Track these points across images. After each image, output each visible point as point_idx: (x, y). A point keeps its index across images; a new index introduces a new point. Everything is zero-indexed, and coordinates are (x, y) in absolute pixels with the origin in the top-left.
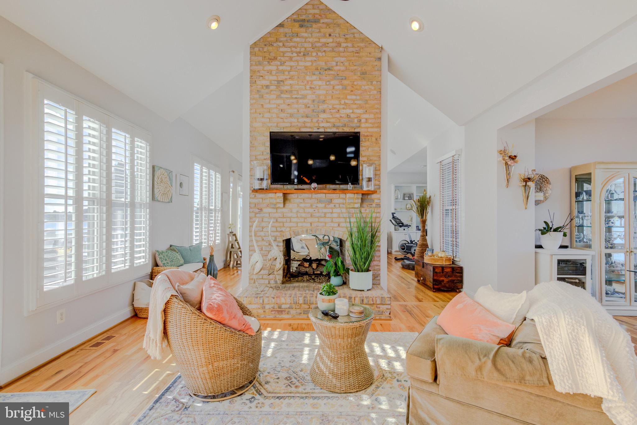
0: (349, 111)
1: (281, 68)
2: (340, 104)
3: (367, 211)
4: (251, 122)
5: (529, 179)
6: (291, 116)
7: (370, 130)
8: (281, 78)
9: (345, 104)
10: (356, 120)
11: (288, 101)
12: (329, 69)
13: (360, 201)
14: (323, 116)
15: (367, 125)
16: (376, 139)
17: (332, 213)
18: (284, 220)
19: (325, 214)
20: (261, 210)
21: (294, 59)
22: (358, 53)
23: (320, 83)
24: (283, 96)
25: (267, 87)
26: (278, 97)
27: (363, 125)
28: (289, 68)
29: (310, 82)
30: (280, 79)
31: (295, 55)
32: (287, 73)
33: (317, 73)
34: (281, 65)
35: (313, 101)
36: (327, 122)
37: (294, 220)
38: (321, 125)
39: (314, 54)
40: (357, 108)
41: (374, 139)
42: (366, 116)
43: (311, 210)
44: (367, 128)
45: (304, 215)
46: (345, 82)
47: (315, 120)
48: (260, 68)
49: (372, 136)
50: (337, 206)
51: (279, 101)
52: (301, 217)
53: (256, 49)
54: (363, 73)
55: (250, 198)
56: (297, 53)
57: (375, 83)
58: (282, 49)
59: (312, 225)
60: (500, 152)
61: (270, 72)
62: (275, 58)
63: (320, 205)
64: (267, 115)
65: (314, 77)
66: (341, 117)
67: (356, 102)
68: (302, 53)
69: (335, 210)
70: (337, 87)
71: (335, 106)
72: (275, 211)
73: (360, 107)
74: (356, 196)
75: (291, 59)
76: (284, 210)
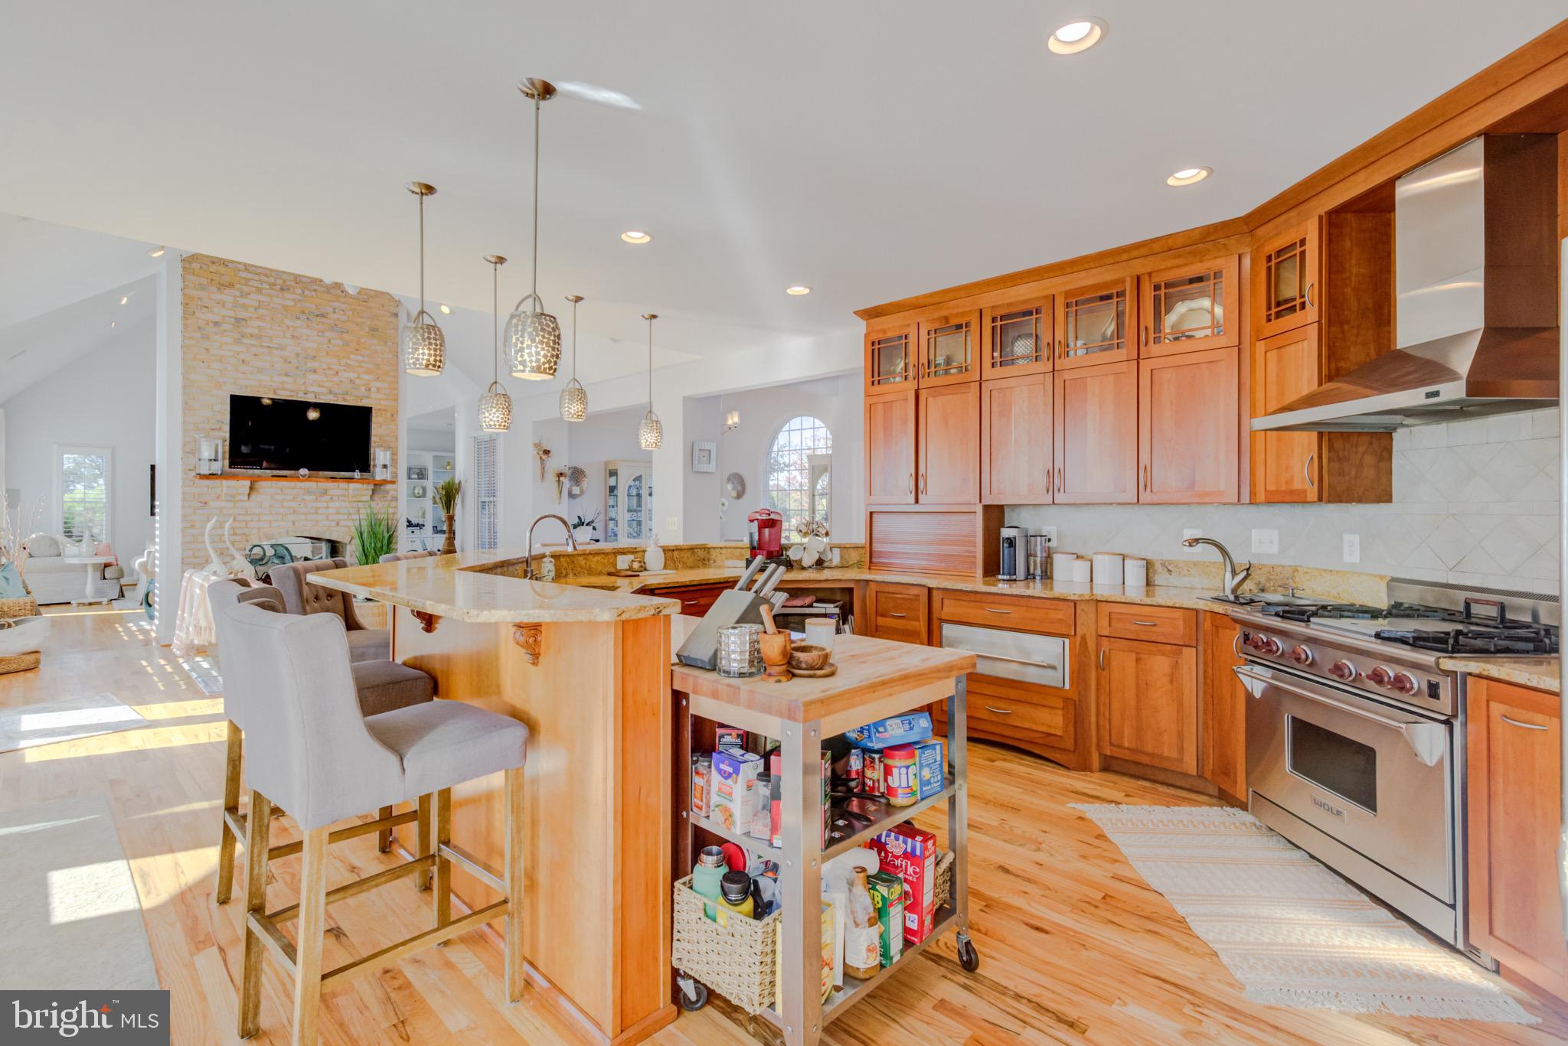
0: (352, 375)
1: (242, 301)
2: (340, 365)
3: (380, 506)
5: (561, 474)
6: (261, 371)
7: (383, 403)
8: (242, 314)
9: (347, 365)
10: (363, 388)
11: (254, 350)
12: (322, 316)
13: (370, 493)
14: (311, 377)
15: (379, 396)
16: (392, 415)
17: (328, 508)
18: (248, 518)
19: (317, 509)
20: (206, 503)
21: (264, 292)
23: (308, 332)
24: (244, 340)
25: (216, 324)
26: (237, 342)
27: (373, 396)
28: (256, 304)
29: (291, 329)
30: (239, 316)
31: (266, 286)
32: (253, 310)
33: (303, 317)
34: (242, 296)
35: (298, 355)
36: (319, 386)
38: (311, 389)
39: (299, 291)
40: (365, 373)
41: (388, 415)
42: (378, 384)
43: (294, 504)
44: (380, 399)
45: (281, 511)
46: (347, 337)
47: (300, 381)
48: (203, 294)
49: (386, 411)
50: (335, 498)
51: (237, 348)
52: (277, 514)
54: (374, 330)
56: (269, 284)
57: (389, 344)
60: (536, 445)
61: (221, 303)
62: (231, 285)
63: (306, 497)
64: (217, 366)
65: (298, 323)
66: (341, 381)
67: (363, 364)
68: (278, 287)
69: (332, 504)
70: (334, 341)
71: (332, 366)
72: (231, 505)
73: (369, 372)
74: (365, 486)
75: (259, 291)
76: (247, 504)
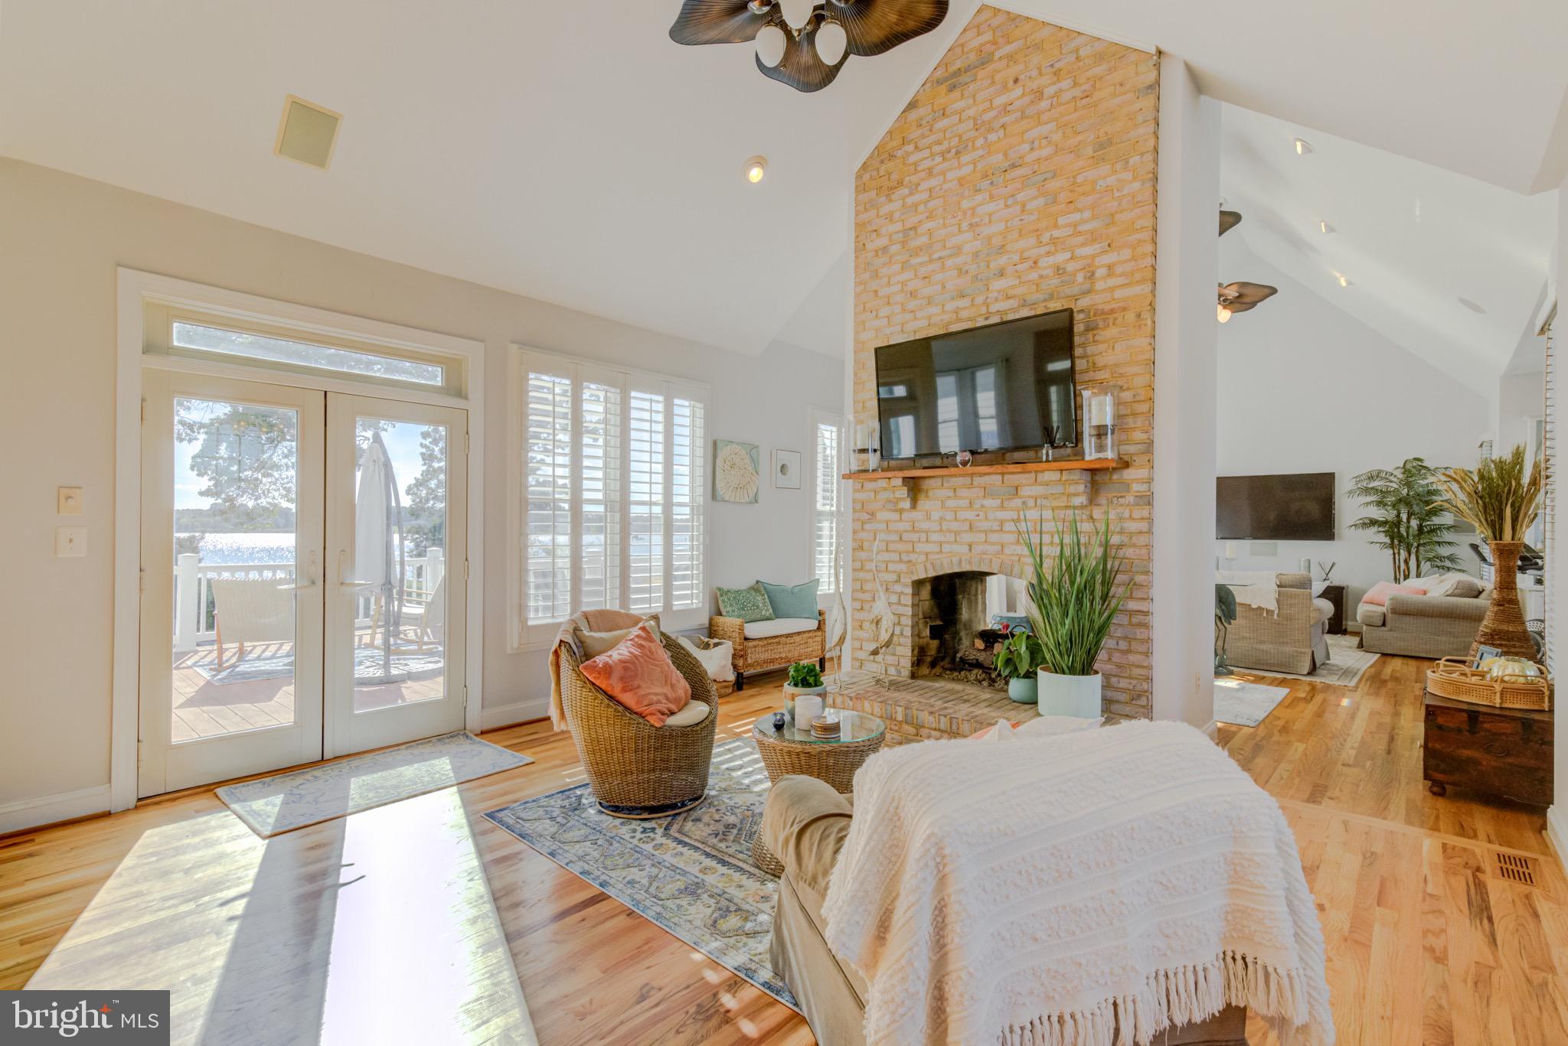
0: (1061, 257)
1: (910, 200)
2: (1040, 244)
3: (1109, 515)
4: (857, 333)
6: (930, 301)
8: (912, 220)
9: (1054, 241)
10: (1080, 277)
11: (923, 271)
12: (1014, 166)
13: (1087, 488)
14: (998, 285)
15: (1112, 282)
16: (1137, 316)
17: (1018, 520)
18: (914, 537)
19: (1002, 523)
20: (873, 514)
21: (936, 170)
22: (1087, 97)
23: (991, 207)
24: (913, 260)
25: (885, 249)
26: (905, 265)
27: (1099, 286)
28: (926, 195)
29: (969, 213)
30: (908, 226)
31: (938, 160)
33: (985, 184)
34: (911, 194)
35: (976, 255)
36: (1008, 298)
37: (934, 537)
38: (994, 308)
39: (980, 142)
40: (1083, 245)
41: (1129, 317)
42: (1110, 258)
43: (970, 515)
44: (1112, 289)
45: (954, 526)
46: (1053, 185)
47: (979, 300)
48: (872, 213)
49: (1125, 309)
50: (1031, 502)
51: (907, 275)
52: (949, 531)
53: (866, 177)
54: (1103, 145)
55: (855, 491)
56: (942, 153)
57: (1134, 160)
58: (913, 159)
59: (973, 551)
61: (890, 217)
62: (900, 183)
63: (989, 502)
64: (884, 311)
65: (979, 198)
66: (1041, 277)
67: (1081, 228)
68: (953, 151)
69: (1024, 515)
70: (1030, 206)
71: (1026, 255)
72: (896, 516)
73: (1094, 237)
75: (930, 172)
76: (915, 515)
